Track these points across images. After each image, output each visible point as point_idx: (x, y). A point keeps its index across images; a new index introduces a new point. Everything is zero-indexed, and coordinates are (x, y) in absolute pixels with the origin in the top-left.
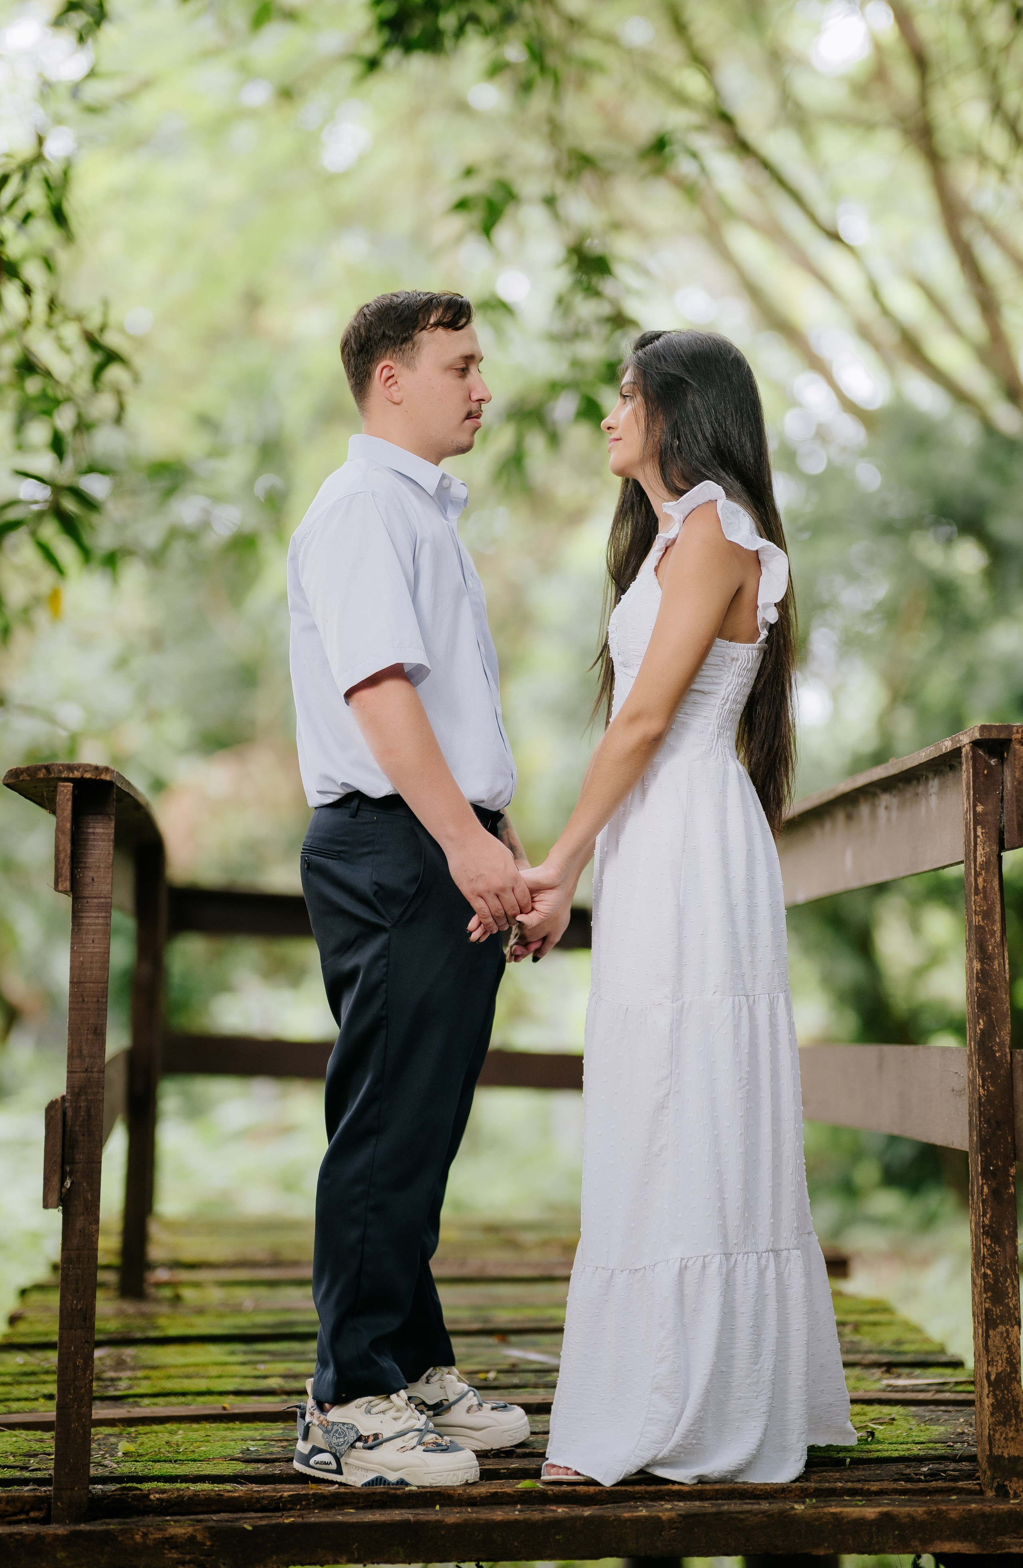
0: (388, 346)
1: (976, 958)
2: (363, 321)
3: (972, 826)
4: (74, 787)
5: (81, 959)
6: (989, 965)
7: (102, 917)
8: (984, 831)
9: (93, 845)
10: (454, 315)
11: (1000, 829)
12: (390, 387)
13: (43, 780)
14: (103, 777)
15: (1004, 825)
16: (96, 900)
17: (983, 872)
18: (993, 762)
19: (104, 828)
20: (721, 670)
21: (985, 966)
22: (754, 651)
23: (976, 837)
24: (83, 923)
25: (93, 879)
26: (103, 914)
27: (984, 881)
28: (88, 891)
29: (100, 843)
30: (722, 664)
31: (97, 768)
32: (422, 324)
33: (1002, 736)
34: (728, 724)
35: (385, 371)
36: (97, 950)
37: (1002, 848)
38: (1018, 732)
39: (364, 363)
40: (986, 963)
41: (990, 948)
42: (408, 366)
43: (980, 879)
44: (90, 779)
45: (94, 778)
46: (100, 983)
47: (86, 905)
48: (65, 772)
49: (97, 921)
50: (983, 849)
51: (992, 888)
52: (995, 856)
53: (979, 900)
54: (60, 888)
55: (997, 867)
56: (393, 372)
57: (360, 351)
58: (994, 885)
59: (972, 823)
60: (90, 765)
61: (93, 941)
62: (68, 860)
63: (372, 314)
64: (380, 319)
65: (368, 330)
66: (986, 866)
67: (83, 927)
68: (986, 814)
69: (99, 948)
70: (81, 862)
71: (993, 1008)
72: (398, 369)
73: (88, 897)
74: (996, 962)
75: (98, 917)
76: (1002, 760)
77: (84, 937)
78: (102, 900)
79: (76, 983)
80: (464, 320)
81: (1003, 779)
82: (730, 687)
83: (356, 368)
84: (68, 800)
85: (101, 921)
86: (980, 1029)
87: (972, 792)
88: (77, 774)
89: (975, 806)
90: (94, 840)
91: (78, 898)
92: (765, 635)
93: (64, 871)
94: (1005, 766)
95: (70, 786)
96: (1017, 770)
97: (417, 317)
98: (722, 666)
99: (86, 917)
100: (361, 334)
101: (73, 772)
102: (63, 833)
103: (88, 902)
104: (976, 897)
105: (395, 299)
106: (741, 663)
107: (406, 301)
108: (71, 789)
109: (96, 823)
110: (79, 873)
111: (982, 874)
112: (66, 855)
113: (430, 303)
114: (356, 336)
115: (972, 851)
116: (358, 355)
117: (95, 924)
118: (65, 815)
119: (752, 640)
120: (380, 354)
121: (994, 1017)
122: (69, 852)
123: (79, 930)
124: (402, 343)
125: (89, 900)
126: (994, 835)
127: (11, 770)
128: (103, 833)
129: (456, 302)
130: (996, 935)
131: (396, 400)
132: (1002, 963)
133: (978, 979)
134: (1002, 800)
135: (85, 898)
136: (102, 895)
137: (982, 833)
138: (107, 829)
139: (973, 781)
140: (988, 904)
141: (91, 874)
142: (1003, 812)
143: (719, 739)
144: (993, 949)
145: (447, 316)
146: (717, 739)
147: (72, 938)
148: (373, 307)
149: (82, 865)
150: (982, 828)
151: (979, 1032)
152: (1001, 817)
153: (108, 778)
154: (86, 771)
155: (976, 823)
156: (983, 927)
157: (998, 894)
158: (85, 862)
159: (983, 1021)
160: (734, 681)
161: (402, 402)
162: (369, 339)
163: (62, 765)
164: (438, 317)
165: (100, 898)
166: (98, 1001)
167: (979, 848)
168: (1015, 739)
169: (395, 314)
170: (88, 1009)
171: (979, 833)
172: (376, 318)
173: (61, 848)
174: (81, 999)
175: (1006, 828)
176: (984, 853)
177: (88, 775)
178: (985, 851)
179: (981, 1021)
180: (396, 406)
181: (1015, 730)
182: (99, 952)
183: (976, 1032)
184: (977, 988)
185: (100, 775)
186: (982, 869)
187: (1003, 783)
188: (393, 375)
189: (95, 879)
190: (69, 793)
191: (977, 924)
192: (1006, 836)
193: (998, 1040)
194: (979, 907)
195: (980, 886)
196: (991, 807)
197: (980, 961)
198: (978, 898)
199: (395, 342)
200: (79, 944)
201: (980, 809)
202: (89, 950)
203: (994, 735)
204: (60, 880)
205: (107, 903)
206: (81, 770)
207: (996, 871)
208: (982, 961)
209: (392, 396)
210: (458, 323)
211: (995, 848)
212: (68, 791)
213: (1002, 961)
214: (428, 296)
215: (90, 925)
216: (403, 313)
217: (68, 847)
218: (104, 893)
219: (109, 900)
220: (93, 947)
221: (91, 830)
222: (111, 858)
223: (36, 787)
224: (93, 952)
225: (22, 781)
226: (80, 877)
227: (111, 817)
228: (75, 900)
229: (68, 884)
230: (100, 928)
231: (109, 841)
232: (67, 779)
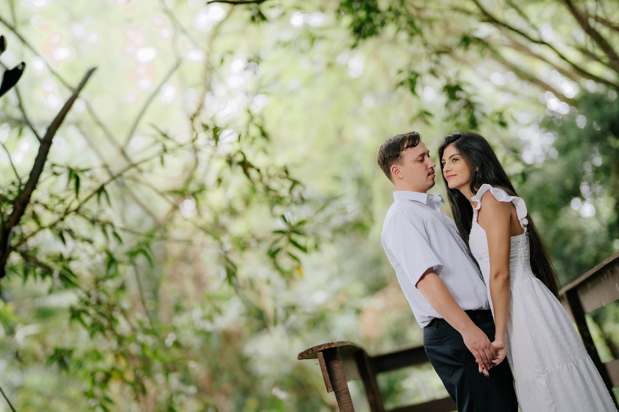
0: (392, 160)
4: (323, 353)
7: (347, 397)
9: (336, 372)
10: (413, 142)
12: (397, 174)
13: (311, 354)
14: (332, 346)
16: (343, 391)
19: (338, 364)
20: (515, 247)
22: (524, 236)
24: (341, 401)
25: (340, 384)
26: (347, 396)
28: (340, 389)
29: (338, 370)
30: (515, 245)
31: (329, 344)
32: (402, 149)
34: (526, 266)
35: (394, 169)
36: (349, 409)
39: (386, 167)
42: (401, 165)
44: (328, 349)
45: (329, 348)
48: (318, 349)
49: (346, 399)
54: (329, 391)
57: (384, 164)
60: (326, 344)
61: (347, 407)
62: (329, 380)
64: (387, 151)
65: (384, 156)
67: (342, 402)
70: (334, 379)
72: (398, 167)
73: (340, 391)
77: (343, 406)
78: (345, 391)
80: (417, 141)
82: (521, 252)
84: (322, 358)
85: (347, 398)
88: (323, 348)
90: (336, 369)
91: (337, 392)
92: (526, 229)
93: (329, 384)
95: (321, 353)
97: (400, 147)
98: (515, 246)
99: (342, 398)
100: (382, 158)
101: (321, 348)
102: (324, 371)
103: (341, 393)
105: (391, 142)
106: (521, 242)
107: (394, 142)
108: (322, 354)
109: (335, 363)
110: (334, 383)
112: (328, 379)
113: (403, 140)
117: (346, 400)
118: (323, 364)
119: (522, 233)
120: (391, 163)
122: (328, 377)
123: (341, 404)
124: (397, 158)
125: (341, 392)
127: (300, 354)
128: (338, 366)
129: (412, 136)
131: (401, 177)
135: (339, 391)
136: (345, 389)
138: (339, 364)
141: (339, 382)
143: (525, 272)
145: (410, 143)
146: (524, 272)
147: (339, 408)
148: (384, 147)
149: (335, 380)
153: (334, 346)
154: (325, 346)
158: (335, 379)
160: (522, 249)
162: (385, 159)
163: (316, 347)
164: (407, 144)
165: (345, 390)
169: (392, 148)
172: (385, 151)
173: (325, 377)
177: (326, 348)
180: (402, 180)
182: (351, 410)
188: (397, 169)
189: (341, 384)
199: (394, 158)
200: (342, 409)
202: (346, 410)
204: (328, 388)
205: (347, 391)
206: (323, 346)
209: (399, 177)
210: (415, 144)
212: (321, 355)
215: (344, 401)
216: (394, 147)
217: (328, 375)
218: (345, 387)
219: (348, 390)
220: (348, 409)
221: (334, 366)
222: (344, 374)
223: (310, 356)
224: (348, 411)
225: (304, 356)
226: (335, 384)
227: (339, 359)
228: (336, 393)
229: (332, 389)
230: (348, 401)
231: (341, 368)
232: (320, 351)
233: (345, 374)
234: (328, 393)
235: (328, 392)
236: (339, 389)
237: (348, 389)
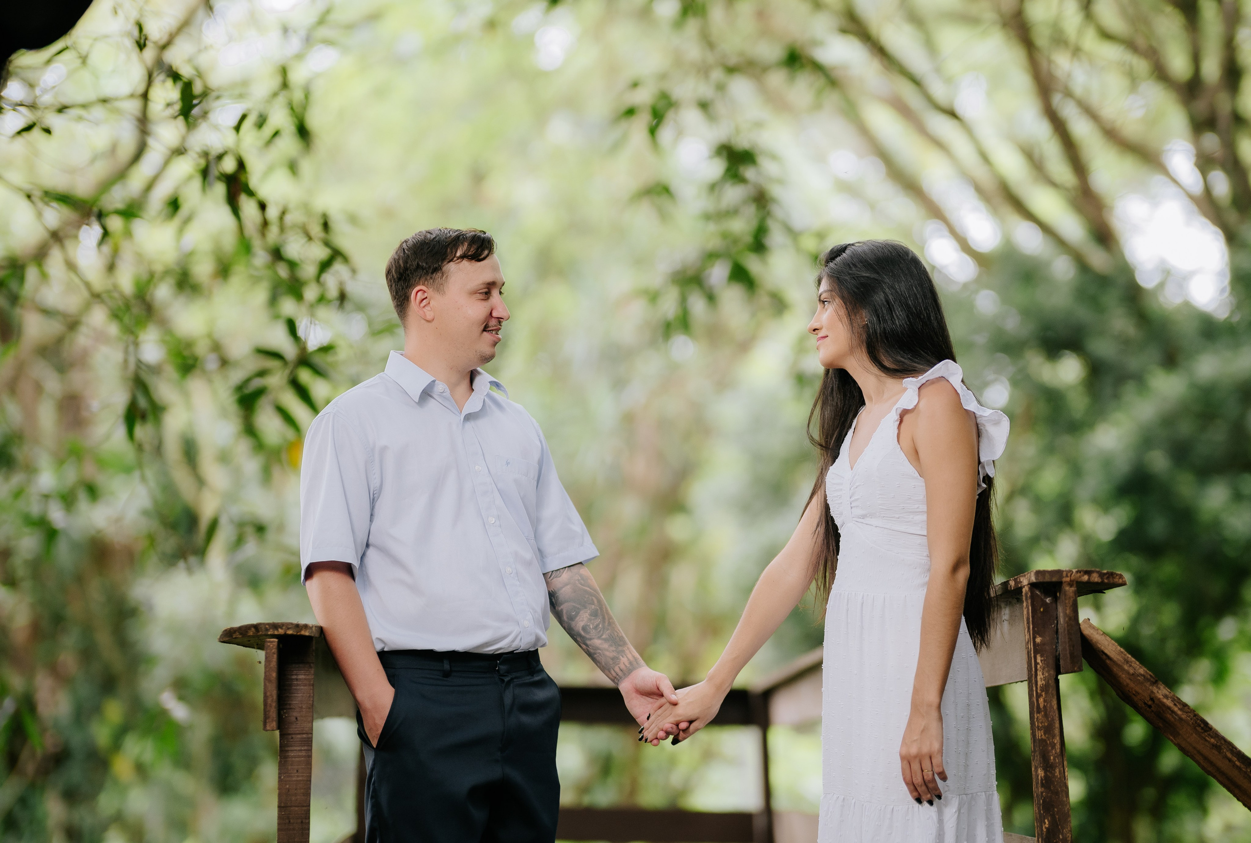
0: (421, 275)
1: (1040, 767)
2: (402, 254)
3: (1032, 655)
4: (279, 643)
5: (288, 786)
6: (1051, 773)
7: (304, 750)
8: (1042, 659)
9: (296, 689)
10: (477, 249)
11: (1056, 657)
12: (424, 307)
13: (253, 637)
14: (303, 633)
15: (1059, 653)
16: (299, 736)
17: (1043, 693)
18: (1048, 600)
19: (305, 675)
21: (1048, 773)
23: (1036, 664)
24: (288, 756)
25: (296, 719)
26: (306, 748)
27: (1045, 701)
28: (293, 729)
29: (302, 687)
31: (297, 626)
32: (450, 257)
33: (1054, 579)
35: (419, 294)
36: (300, 778)
37: (1058, 672)
38: (1067, 576)
39: (403, 289)
40: (1049, 771)
41: (1052, 758)
42: (438, 291)
43: (1041, 700)
44: (292, 635)
45: (295, 633)
46: (304, 806)
47: (292, 740)
48: (271, 630)
49: (300, 754)
50: (1043, 674)
51: (1051, 707)
52: (1053, 680)
53: (1040, 717)
54: (268, 728)
55: (1055, 689)
56: (426, 295)
57: (399, 279)
58: (1053, 704)
59: (1032, 652)
60: (292, 624)
61: (297, 771)
62: (274, 704)
63: (409, 249)
64: (415, 253)
65: (406, 262)
66: (1045, 688)
67: (289, 760)
68: (1044, 644)
69: (302, 776)
70: (286, 704)
71: (1056, 809)
72: (430, 292)
73: (292, 734)
74: (1057, 770)
75: (301, 750)
76: (1056, 599)
77: (290, 767)
78: (304, 736)
79: (283, 807)
80: (486, 252)
81: (1057, 615)
83: (397, 293)
84: (274, 653)
85: (304, 753)
86: (1045, 827)
87: (1031, 626)
88: (281, 631)
89: (1034, 638)
90: (298, 685)
91: (285, 733)
92: (984, 486)
93: (271, 713)
94: (1058, 604)
95: (275, 641)
96: (1068, 608)
97: (446, 251)
99: (291, 751)
100: (400, 265)
101: (277, 630)
102: (270, 681)
103: (292, 738)
104: (1038, 715)
105: (429, 236)
107: (437, 238)
108: (276, 644)
109: (298, 670)
110: (285, 712)
111: (1042, 695)
112: (273, 698)
113: (458, 239)
114: (396, 267)
115: (1034, 676)
116: (398, 282)
117: (299, 757)
118: (272, 665)
120: (415, 281)
121: (1057, 817)
122: (275, 697)
123: (286, 762)
124: (432, 273)
125: (293, 736)
126: (1051, 661)
127: (226, 630)
128: (305, 679)
129: (479, 237)
130: (1057, 747)
131: (429, 317)
132: (1062, 771)
133: (1043, 785)
134: (1057, 632)
135: (290, 734)
136: (305, 731)
137: (1041, 661)
138: (308, 675)
139: (1033, 617)
140: (1048, 721)
141: (295, 714)
142: (1058, 642)
144: (1054, 759)
145: (472, 250)
147: (279, 769)
148: (410, 243)
149: (288, 707)
150: (1041, 656)
151: (1045, 830)
152: (1056, 647)
153: (307, 634)
154: (288, 629)
155: (1036, 653)
156: (1045, 741)
157: (1057, 712)
158: (290, 704)
159: (1048, 820)
161: (433, 319)
162: (406, 269)
163: (268, 624)
164: (464, 251)
165: (304, 734)
166: (302, 822)
167: (1040, 673)
168: (1065, 582)
169: (428, 248)
170: (294, 829)
171: (1039, 660)
172: (412, 252)
173: (268, 694)
174: (287, 821)
175: (1061, 656)
176: (1044, 677)
177: (290, 632)
178: (1044, 676)
179: (1046, 821)
180: (428, 324)
181: (1064, 574)
182: (304, 780)
183: (1042, 830)
184: (1042, 793)
185: (300, 631)
186: (1042, 691)
187: (1057, 618)
188: (426, 298)
189: (299, 718)
190: (274, 647)
191: (1040, 738)
192: (1062, 662)
193: (1061, 837)
194: (1041, 723)
195: (1042, 706)
196: (1048, 638)
197: (1043, 769)
198: (1040, 716)
199: (427, 272)
200: (285, 774)
201: (1038, 640)
202: (294, 779)
203: (1047, 579)
204: (267, 721)
205: (309, 739)
206: (284, 627)
207: (1055, 692)
208: (1045, 769)
209: (425, 315)
210: (480, 255)
211: (1052, 672)
212: (274, 645)
213: (1062, 769)
214: (456, 233)
215: (295, 757)
216: (435, 248)
217: (274, 693)
218: (307, 729)
219: (310, 735)
220: (298, 776)
221: (294, 677)
222: (312, 699)
223: (249, 641)
224: (297, 781)
225: (236, 638)
226: (286, 717)
227: (312, 665)
228: (282, 735)
229: (275, 724)
230: (302, 759)
231: (310, 685)
232: (273, 636)
233: (313, 701)
234: (264, 732)
235: (265, 729)
236: (291, 730)
237: (312, 734)
